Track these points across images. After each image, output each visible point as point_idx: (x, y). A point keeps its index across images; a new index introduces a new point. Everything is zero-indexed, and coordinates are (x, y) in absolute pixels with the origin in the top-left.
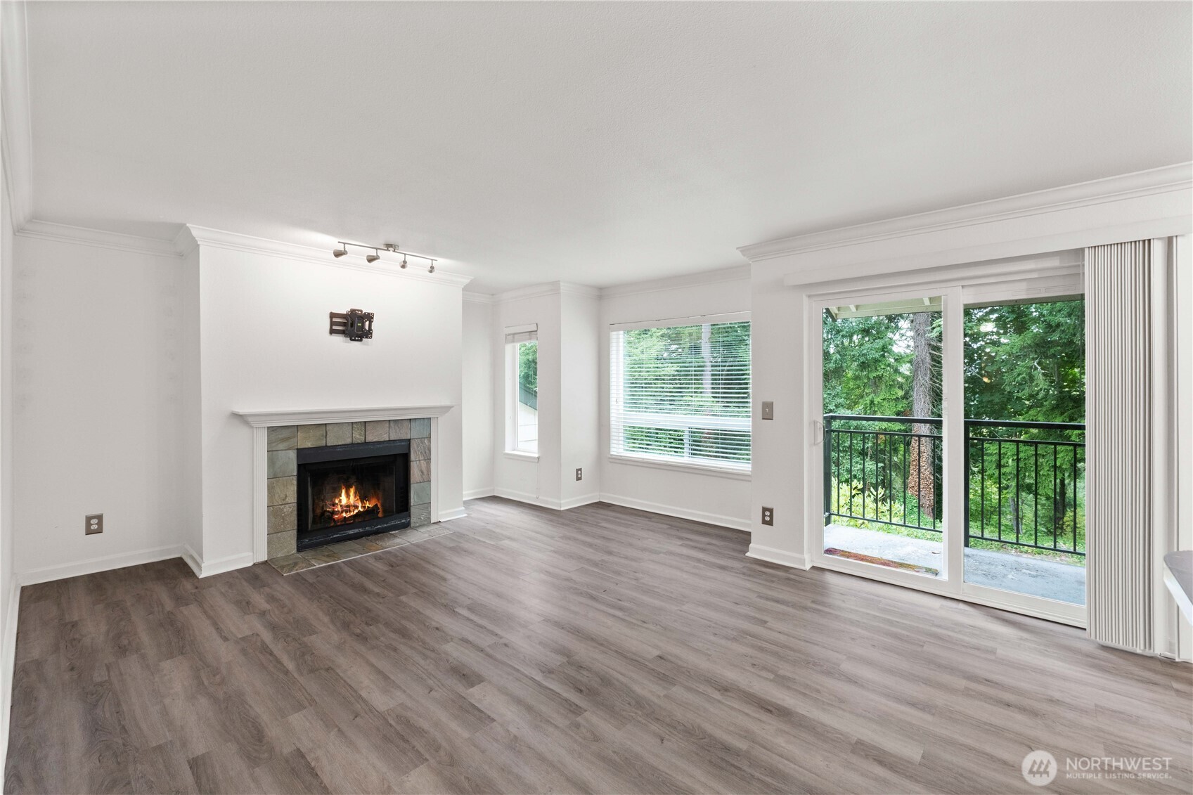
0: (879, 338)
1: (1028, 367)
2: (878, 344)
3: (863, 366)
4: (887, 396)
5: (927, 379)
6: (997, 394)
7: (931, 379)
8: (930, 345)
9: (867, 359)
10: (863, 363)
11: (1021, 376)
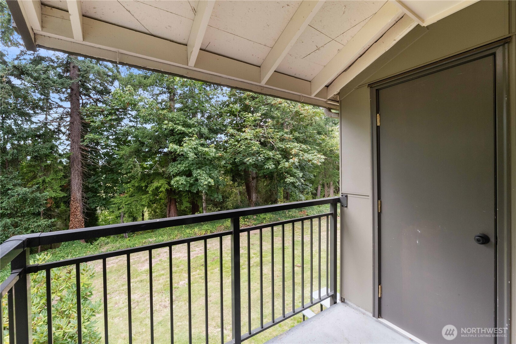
0: (48, 142)
1: (133, 162)
2: (48, 145)
3: (35, 158)
4: (55, 177)
5: (79, 166)
7: (82, 167)
8: (80, 148)
9: (39, 154)
10: (36, 156)
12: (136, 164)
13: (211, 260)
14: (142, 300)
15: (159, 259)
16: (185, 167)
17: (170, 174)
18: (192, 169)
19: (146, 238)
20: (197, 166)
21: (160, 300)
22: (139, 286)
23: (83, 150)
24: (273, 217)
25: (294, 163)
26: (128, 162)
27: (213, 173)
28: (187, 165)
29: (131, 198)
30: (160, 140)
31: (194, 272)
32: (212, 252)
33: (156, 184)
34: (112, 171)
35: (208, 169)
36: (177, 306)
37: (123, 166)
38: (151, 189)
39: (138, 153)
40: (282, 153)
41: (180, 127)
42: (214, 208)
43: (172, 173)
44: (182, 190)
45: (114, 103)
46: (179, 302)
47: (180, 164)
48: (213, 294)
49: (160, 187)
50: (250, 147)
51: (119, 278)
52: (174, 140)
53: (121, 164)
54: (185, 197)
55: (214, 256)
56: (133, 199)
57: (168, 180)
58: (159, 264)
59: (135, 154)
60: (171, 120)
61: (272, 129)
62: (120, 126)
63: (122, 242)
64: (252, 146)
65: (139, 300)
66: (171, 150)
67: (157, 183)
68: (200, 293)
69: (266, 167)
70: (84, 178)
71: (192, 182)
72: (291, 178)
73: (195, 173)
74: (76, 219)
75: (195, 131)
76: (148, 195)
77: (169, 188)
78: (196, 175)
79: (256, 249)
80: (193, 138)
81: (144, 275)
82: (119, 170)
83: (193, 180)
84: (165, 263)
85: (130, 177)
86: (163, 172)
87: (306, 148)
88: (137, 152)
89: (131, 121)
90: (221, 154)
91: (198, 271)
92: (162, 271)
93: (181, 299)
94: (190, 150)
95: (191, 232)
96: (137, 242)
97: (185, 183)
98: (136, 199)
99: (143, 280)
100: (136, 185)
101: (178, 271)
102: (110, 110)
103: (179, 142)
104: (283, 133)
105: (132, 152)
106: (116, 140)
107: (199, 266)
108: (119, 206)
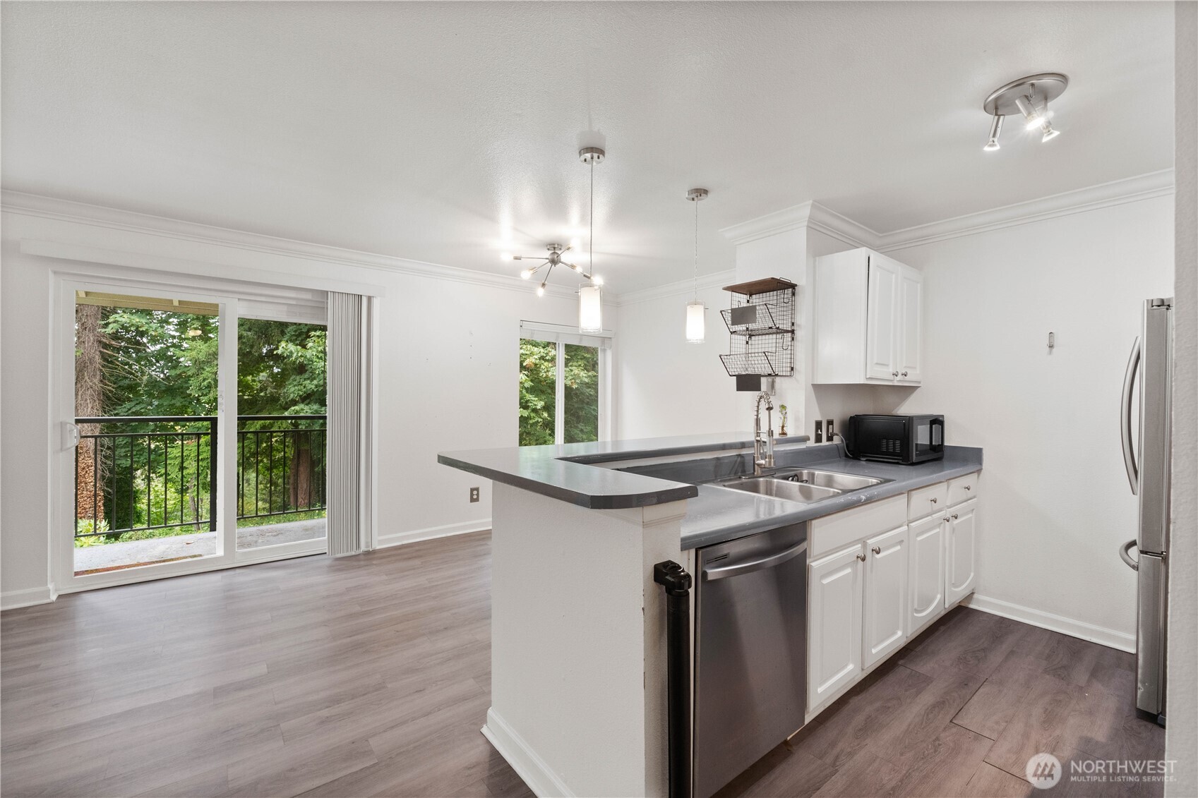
1: (213, 373)
5: (96, 381)
6: (178, 398)
7: (101, 381)
8: (100, 342)
11: (207, 381)
16: (316, 386)
23: (106, 346)
70: (107, 406)
74: (85, 492)
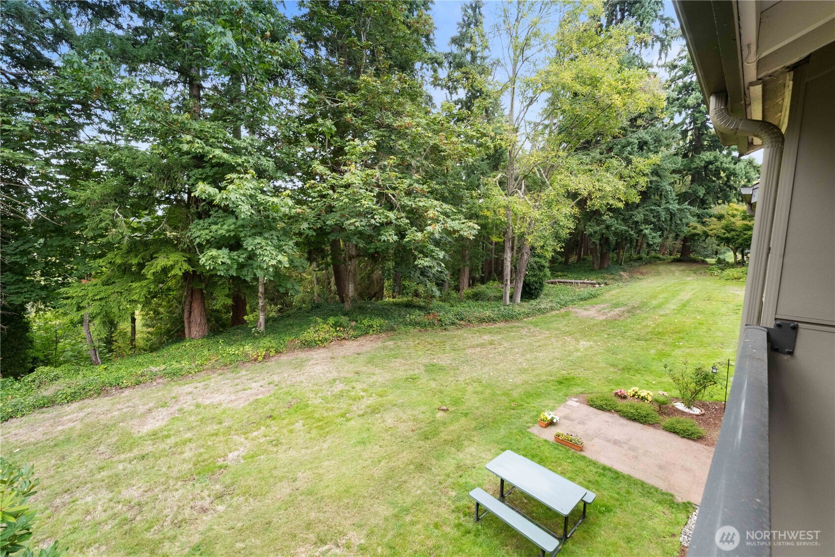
12: (118, 219)
13: (286, 406)
14: (149, 500)
15: (176, 407)
17: (191, 242)
18: (242, 235)
19: (141, 365)
20: (253, 231)
21: (191, 497)
22: (140, 467)
24: (384, 324)
25: (433, 234)
26: (98, 215)
27: (285, 245)
28: (232, 227)
29: (106, 287)
30: (172, 175)
31: (255, 431)
32: (285, 390)
33: (161, 262)
34: (59, 231)
35: (276, 238)
36: (229, 506)
37: (87, 223)
38: (152, 271)
39: (122, 197)
40: (411, 215)
41: (218, 152)
42: (271, 305)
43: (198, 240)
44: (222, 274)
45: (61, 88)
46: (232, 498)
47: (216, 223)
48: (300, 474)
49: (172, 267)
50: (357, 200)
51: (89, 453)
52: (203, 176)
53: (82, 218)
54: (222, 287)
55: (289, 398)
56: (110, 289)
57: (188, 255)
58: (178, 419)
59: (115, 200)
60: (199, 135)
61: (396, 172)
62: (77, 141)
63: (89, 373)
64: (362, 198)
65: (143, 500)
66: (201, 195)
67: (166, 260)
68: (275, 475)
69: (383, 238)
71: (243, 260)
72: (426, 259)
73: (249, 244)
75: (249, 162)
76: (144, 283)
77: (191, 269)
78: (252, 247)
79: (364, 382)
80: (248, 176)
81: (147, 443)
82: (77, 230)
83: (244, 256)
84: (191, 415)
85: (102, 246)
86: (177, 238)
87: (448, 210)
88: (119, 196)
89: (101, 131)
90: (300, 211)
91: (263, 428)
92: (186, 433)
93: (237, 492)
94: (243, 198)
95: (237, 352)
96: (122, 372)
97: (229, 262)
98: (119, 290)
99: (147, 454)
100: (119, 261)
101: (222, 430)
102: (53, 101)
103: (216, 181)
104: (412, 182)
105: (109, 195)
106: (69, 168)
107: (264, 418)
108: (79, 303)
